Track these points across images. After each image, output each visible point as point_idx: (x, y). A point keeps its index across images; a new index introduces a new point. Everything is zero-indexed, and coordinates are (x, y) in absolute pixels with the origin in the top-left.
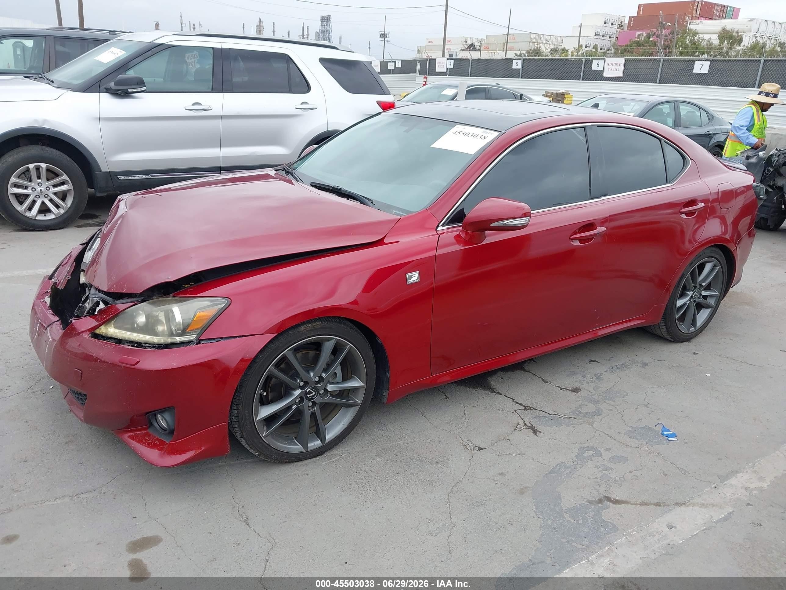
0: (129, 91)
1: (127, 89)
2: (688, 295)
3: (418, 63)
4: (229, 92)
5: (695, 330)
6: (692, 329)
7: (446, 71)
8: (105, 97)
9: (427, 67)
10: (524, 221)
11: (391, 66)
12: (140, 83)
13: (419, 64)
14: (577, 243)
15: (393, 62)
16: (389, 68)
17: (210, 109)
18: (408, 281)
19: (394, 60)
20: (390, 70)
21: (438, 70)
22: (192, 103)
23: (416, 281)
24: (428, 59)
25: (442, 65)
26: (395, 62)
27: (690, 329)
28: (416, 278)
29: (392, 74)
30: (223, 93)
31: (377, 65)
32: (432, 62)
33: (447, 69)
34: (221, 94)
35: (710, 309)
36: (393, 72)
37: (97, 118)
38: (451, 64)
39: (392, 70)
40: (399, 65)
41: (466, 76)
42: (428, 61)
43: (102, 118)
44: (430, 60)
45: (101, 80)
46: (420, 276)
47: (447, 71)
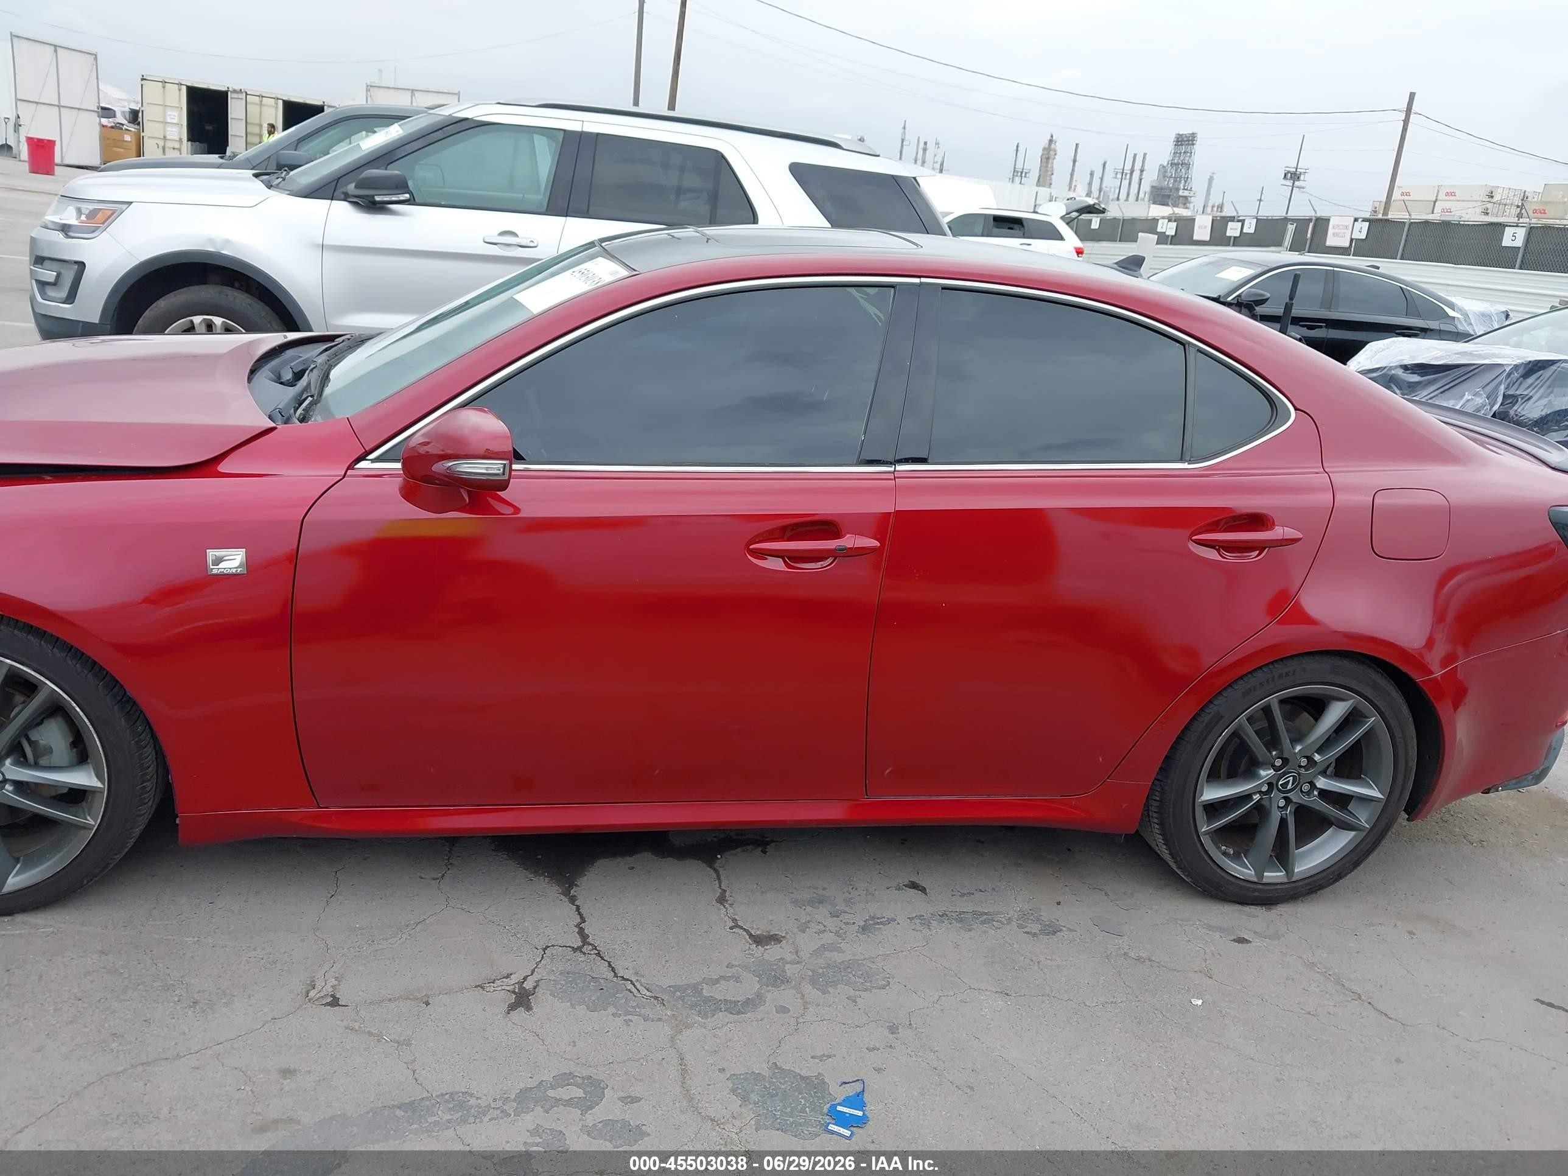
0: (378, 198)
1: (373, 196)
2: (1258, 777)
3: (1290, 226)
4: (579, 215)
5: (1286, 880)
6: (1274, 875)
7: (1347, 244)
8: (341, 208)
9: (1309, 235)
10: (487, 469)
11: (1233, 230)
12: (401, 185)
13: (1291, 228)
14: (776, 564)
15: (1239, 221)
16: (1228, 234)
17: (532, 244)
18: (211, 567)
19: (1241, 218)
20: (1231, 237)
21: (1331, 241)
22: (499, 232)
23: (234, 571)
24: (1314, 218)
25: (1342, 231)
26: (1243, 222)
27: (1265, 874)
28: (236, 563)
29: (1234, 245)
30: (566, 216)
31: (1206, 227)
32: (1322, 224)
33: (1352, 240)
34: (564, 218)
35: (1353, 833)
36: (1236, 242)
37: (318, 245)
38: (1361, 231)
39: (1235, 237)
40: (1250, 228)
41: (1391, 258)
42: (1313, 221)
43: (326, 245)
44: (1318, 219)
45: (339, 178)
46: (249, 562)
47: (1351, 244)
